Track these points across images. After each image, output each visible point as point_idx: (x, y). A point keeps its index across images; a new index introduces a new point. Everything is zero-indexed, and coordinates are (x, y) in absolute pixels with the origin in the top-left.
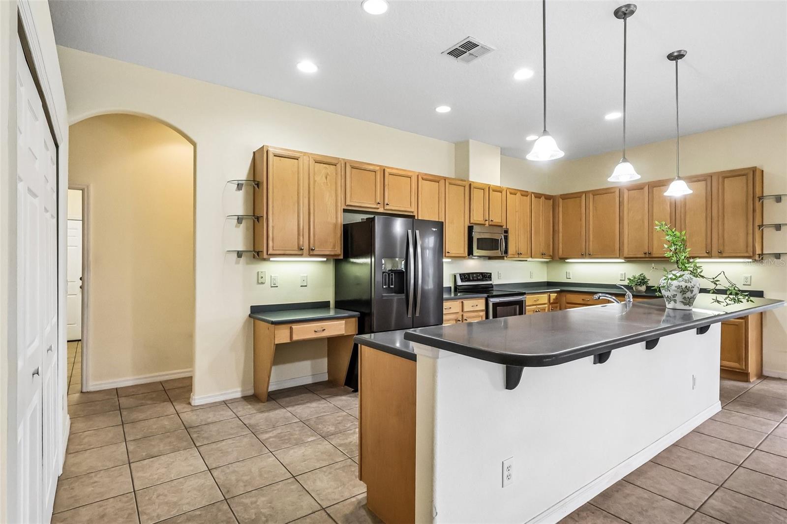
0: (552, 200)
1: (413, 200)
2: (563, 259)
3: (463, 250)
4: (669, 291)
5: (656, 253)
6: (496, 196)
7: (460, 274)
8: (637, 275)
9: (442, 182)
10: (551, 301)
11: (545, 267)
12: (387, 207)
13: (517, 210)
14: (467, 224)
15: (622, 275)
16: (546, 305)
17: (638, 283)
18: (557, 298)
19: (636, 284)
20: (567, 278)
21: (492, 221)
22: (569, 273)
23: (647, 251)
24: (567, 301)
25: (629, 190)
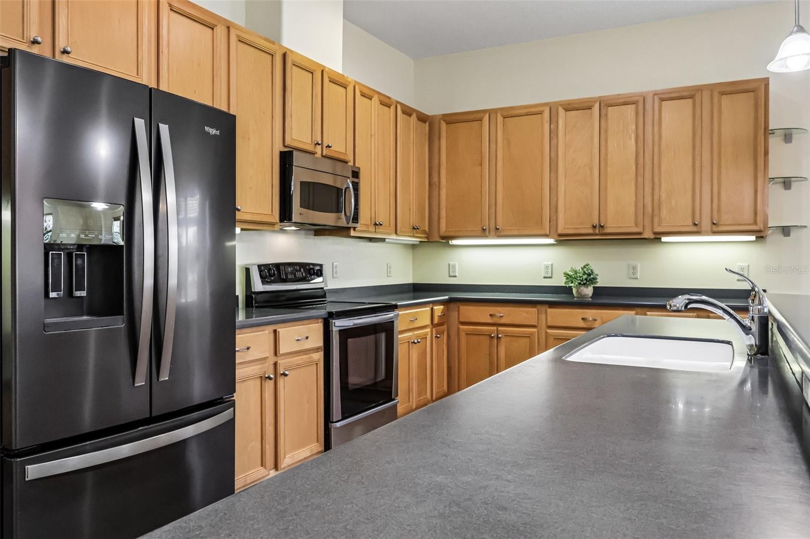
0: (427, 123)
1: (145, 55)
2: (445, 239)
3: (269, 208)
5: (612, 226)
6: (334, 93)
7: (259, 266)
8: (578, 268)
9: (220, 30)
10: (436, 321)
11: (408, 255)
13: (373, 133)
14: (279, 147)
15: (547, 267)
16: (428, 330)
17: (582, 281)
18: (444, 315)
19: (580, 284)
20: (450, 276)
21: (328, 147)
22: (454, 266)
23: (596, 222)
24: (461, 320)
25: (567, 110)
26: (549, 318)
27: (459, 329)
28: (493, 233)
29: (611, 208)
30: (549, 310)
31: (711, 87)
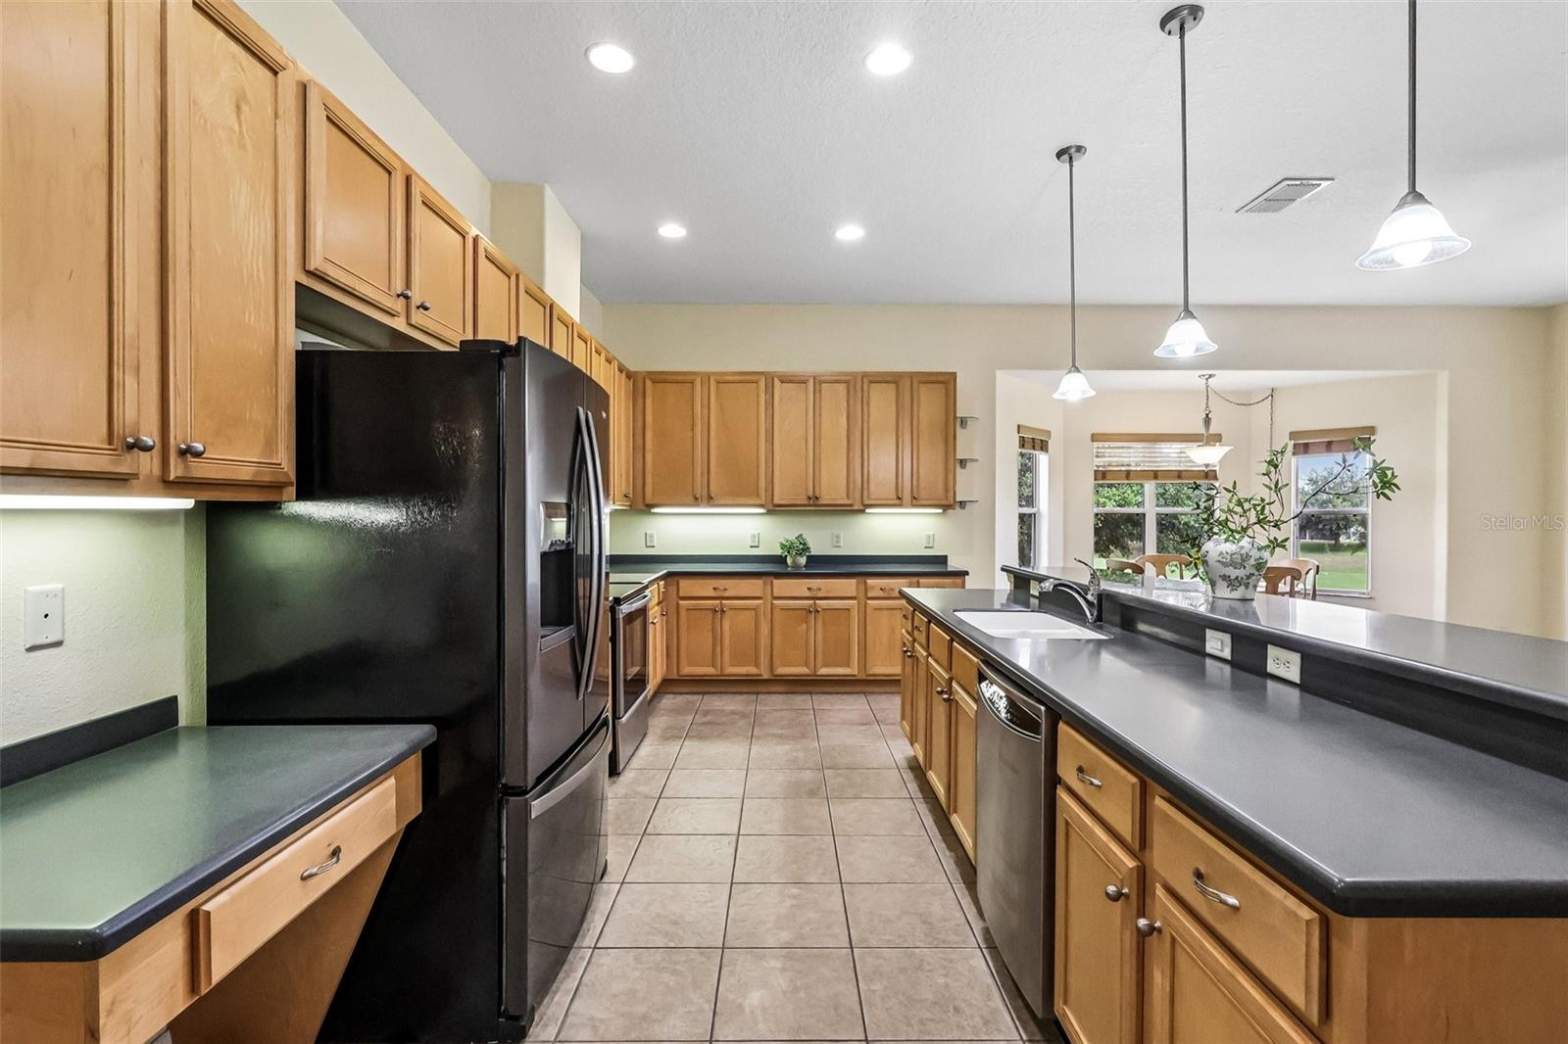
0: (632, 380)
2: (649, 507)
4: (1245, 568)
5: (826, 499)
8: (793, 538)
9: (514, 279)
10: (661, 598)
12: (417, 317)
15: (753, 536)
16: (657, 608)
17: (799, 551)
18: (665, 591)
19: (794, 553)
20: (647, 547)
22: (652, 536)
23: (811, 494)
24: (681, 594)
25: (782, 382)
26: (775, 590)
27: (678, 604)
28: (705, 501)
29: (825, 481)
30: (776, 582)
31: (912, 376)
